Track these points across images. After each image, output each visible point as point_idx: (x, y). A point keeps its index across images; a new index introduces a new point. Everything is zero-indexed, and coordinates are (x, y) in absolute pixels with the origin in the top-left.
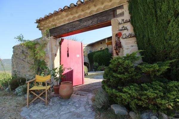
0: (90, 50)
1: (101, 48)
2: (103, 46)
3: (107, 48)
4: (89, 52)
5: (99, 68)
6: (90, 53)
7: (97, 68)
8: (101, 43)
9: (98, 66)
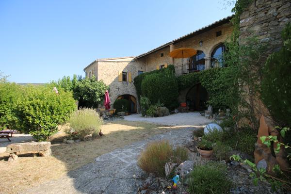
0: (140, 70)
1: (162, 66)
2: (166, 62)
3: (172, 64)
4: (137, 74)
5: (149, 111)
6: (138, 76)
7: (147, 108)
8: (162, 55)
9: (150, 105)
